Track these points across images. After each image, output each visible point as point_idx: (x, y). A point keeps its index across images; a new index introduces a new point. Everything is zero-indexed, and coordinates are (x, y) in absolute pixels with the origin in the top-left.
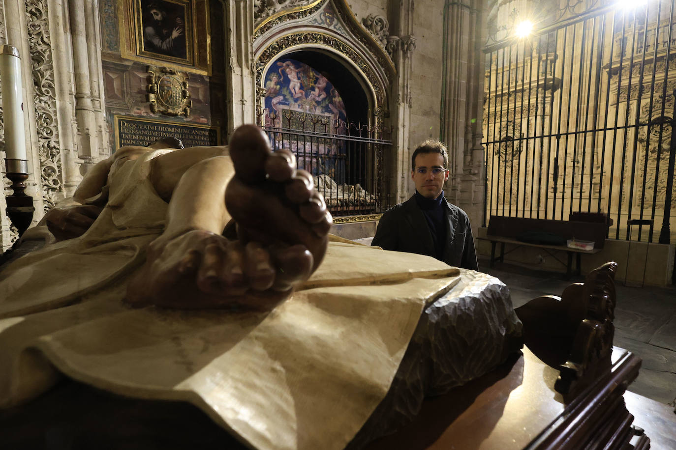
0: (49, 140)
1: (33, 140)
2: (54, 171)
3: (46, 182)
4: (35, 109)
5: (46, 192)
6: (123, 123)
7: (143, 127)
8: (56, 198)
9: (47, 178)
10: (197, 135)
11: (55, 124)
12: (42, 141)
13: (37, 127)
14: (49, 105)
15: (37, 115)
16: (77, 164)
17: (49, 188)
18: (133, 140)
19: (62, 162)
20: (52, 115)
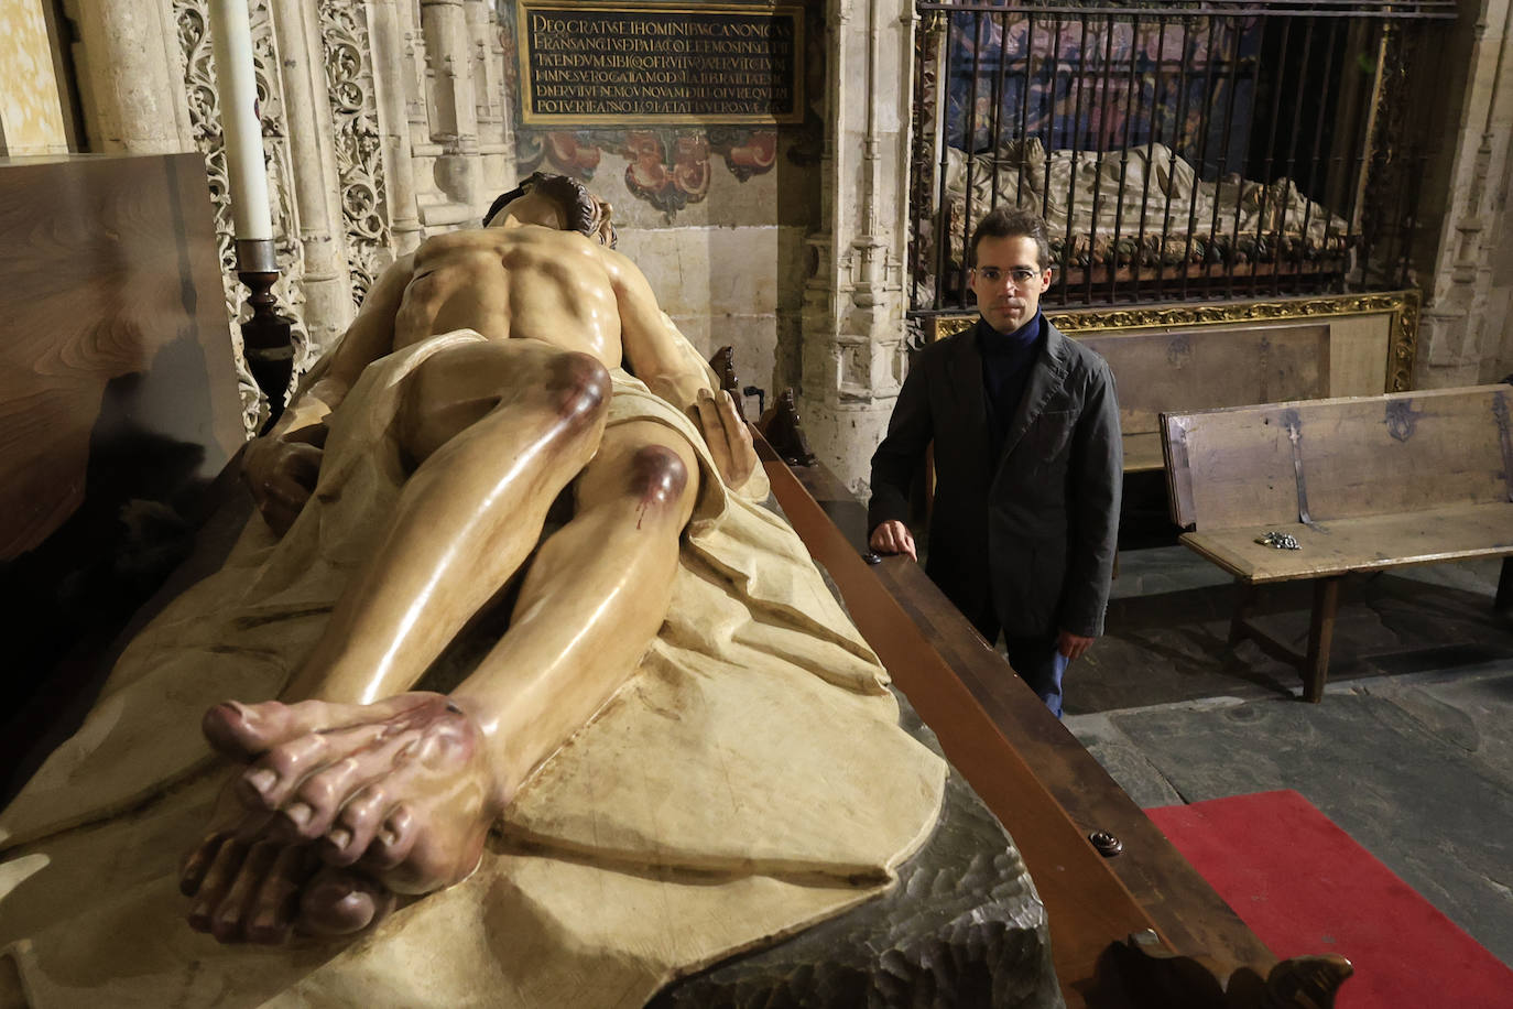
0: (356, 115)
1: (321, 121)
2: (369, 196)
3: (354, 226)
4: (324, 39)
5: (356, 248)
6: (538, 19)
7: (588, 29)
8: (377, 264)
9: (354, 214)
10: (735, 38)
11: (367, 71)
12: (341, 119)
13: (329, 86)
14: (351, 22)
15: (327, 55)
16: (427, 159)
17: (362, 240)
18: (564, 70)
19: (385, 171)
20: (359, 48)
